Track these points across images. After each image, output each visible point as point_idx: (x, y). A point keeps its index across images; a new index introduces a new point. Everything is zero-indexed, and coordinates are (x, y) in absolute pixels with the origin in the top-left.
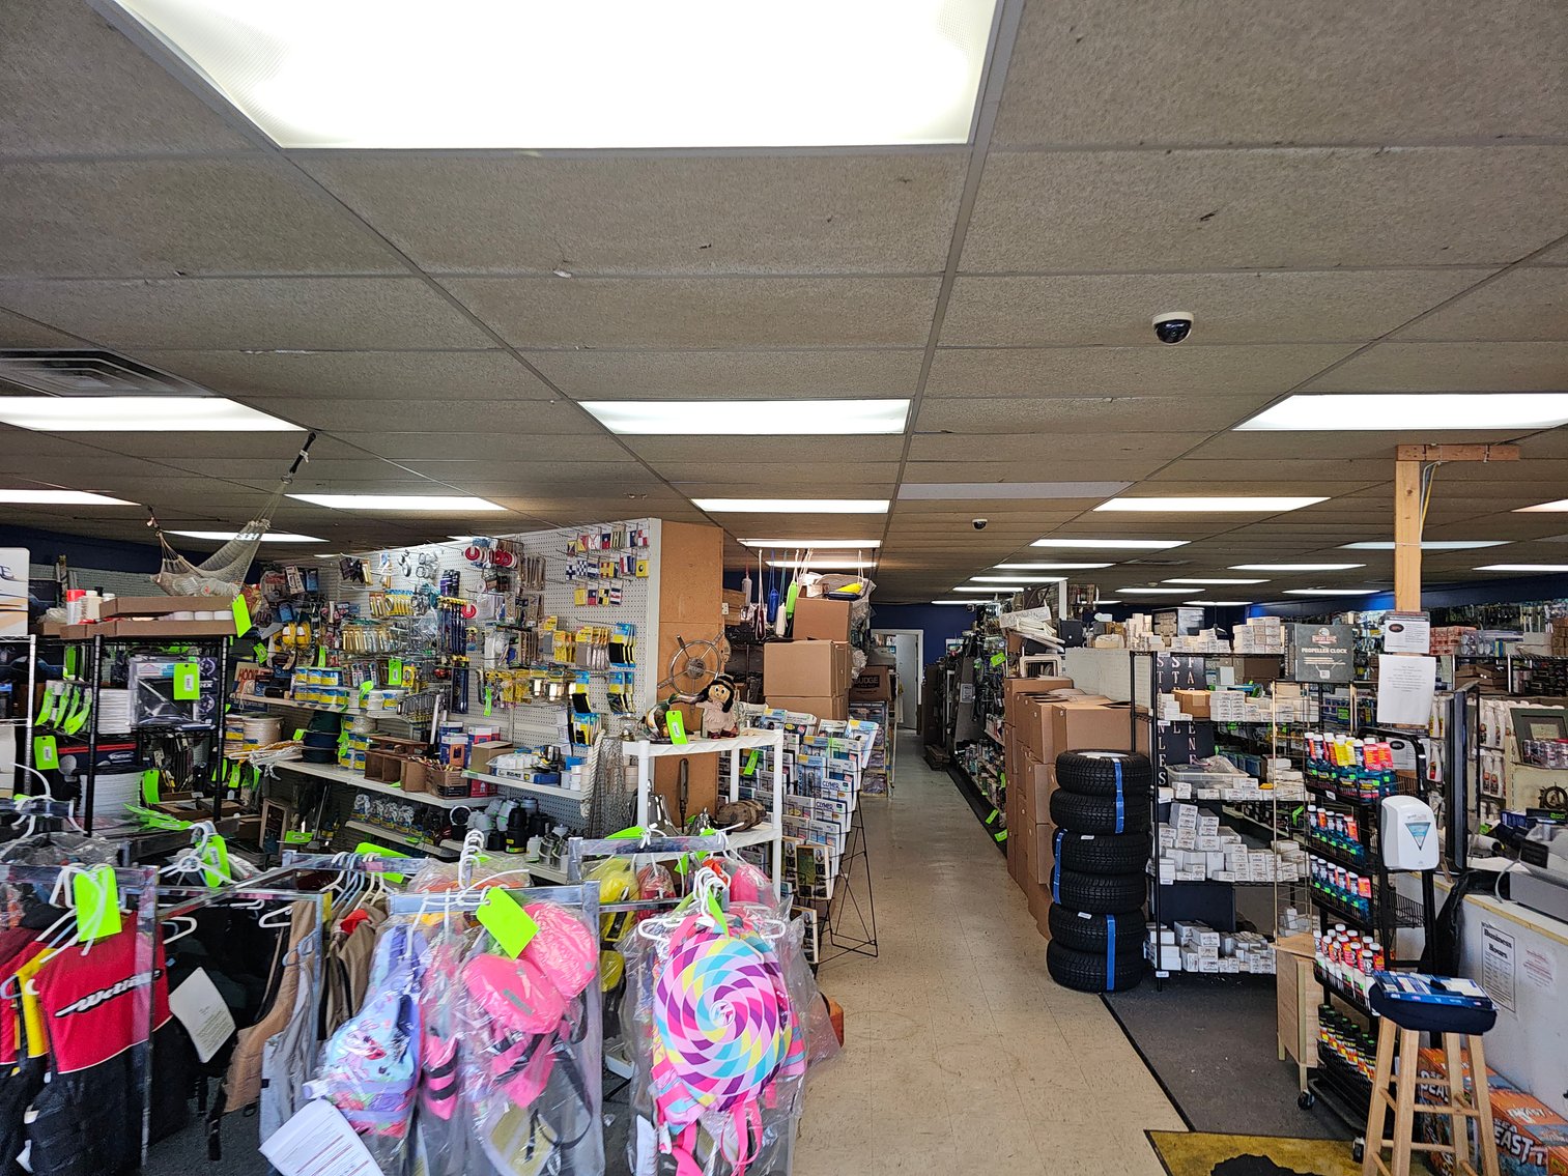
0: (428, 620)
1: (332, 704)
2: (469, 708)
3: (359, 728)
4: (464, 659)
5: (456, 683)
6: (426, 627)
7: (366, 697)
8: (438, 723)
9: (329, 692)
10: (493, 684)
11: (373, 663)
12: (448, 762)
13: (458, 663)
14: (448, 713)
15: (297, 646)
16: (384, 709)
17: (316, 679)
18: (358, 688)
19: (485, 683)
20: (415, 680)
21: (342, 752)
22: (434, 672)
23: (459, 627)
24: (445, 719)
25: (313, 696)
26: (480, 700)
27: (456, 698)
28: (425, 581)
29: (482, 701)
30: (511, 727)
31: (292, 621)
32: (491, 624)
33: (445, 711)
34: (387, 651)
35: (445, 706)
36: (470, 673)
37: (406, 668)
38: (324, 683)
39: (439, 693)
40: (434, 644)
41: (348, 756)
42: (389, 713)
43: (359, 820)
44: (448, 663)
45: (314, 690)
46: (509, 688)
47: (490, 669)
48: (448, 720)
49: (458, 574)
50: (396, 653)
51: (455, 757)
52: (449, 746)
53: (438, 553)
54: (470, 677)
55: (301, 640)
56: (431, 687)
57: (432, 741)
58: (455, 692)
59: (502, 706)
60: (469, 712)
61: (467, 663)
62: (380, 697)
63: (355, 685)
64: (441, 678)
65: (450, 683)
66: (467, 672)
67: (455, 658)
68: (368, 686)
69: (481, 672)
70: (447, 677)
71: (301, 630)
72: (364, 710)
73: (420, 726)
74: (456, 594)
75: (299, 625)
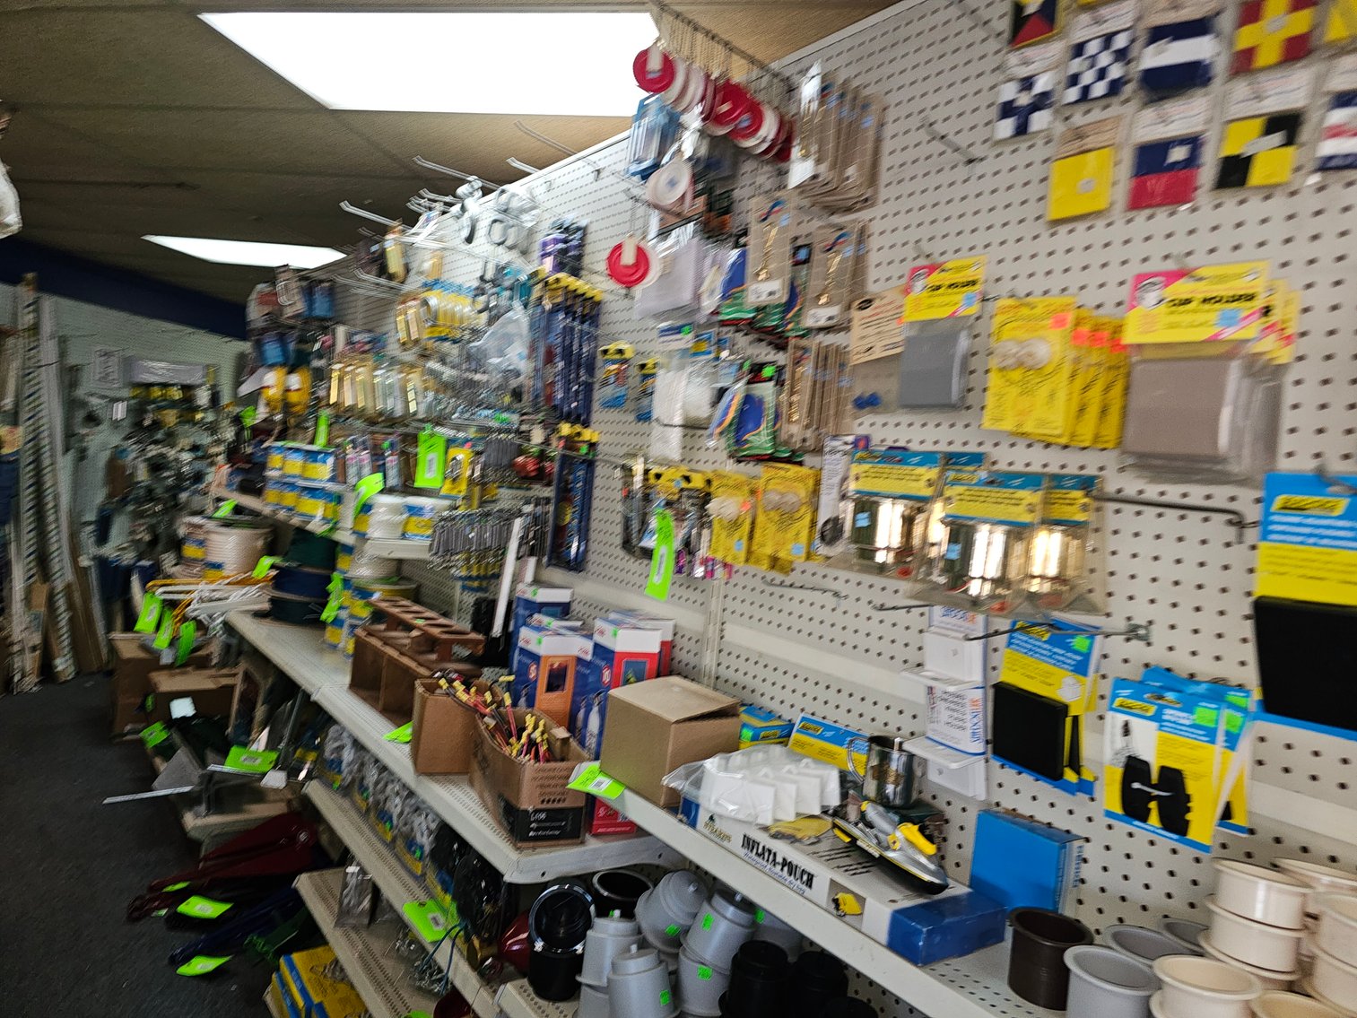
0: (508, 339)
1: (315, 515)
2: (592, 557)
3: (363, 571)
4: (587, 434)
5: (564, 495)
6: (501, 354)
7: (366, 508)
8: (512, 590)
9: (313, 492)
10: (669, 504)
11: (391, 438)
12: (531, 703)
13: (571, 443)
14: (539, 563)
15: (287, 406)
16: (403, 536)
17: (294, 465)
18: (354, 487)
19: (647, 498)
20: (471, 481)
21: (328, 614)
22: (512, 465)
23: (580, 354)
24: (529, 576)
25: (290, 498)
26: (627, 544)
27: (560, 532)
28: (504, 256)
29: (633, 546)
30: (713, 632)
31: (283, 365)
32: (678, 330)
33: (532, 561)
34: (421, 416)
35: (531, 548)
36: (600, 470)
37: (453, 452)
38: (308, 474)
39: (520, 514)
40: (517, 394)
41: (337, 622)
42: (416, 547)
43: (329, 785)
44: (547, 442)
45: (292, 486)
46: (735, 524)
47: (668, 463)
48: (537, 582)
49: (584, 230)
50: (439, 421)
51: (551, 687)
52: (536, 658)
53: (540, 191)
54: (598, 482)
55: (294, 397)
56: (506, 498)
57: (497, 629)
58: (559, 514)
59: (699, 571)
60: (591, 567)
61: (592, 445)
62: (395, 510)
63: (352, 480)
64: (525, 479)
65: (548, 492)
66: (590, 465)
67: (566, 429)
68: (371, 484)
69: (638, 468)
70: (541, 476)
71: (295, 381)
72: (362, 537)
73: (476, 584)
74: (576, 272)
75: (290, 372)
